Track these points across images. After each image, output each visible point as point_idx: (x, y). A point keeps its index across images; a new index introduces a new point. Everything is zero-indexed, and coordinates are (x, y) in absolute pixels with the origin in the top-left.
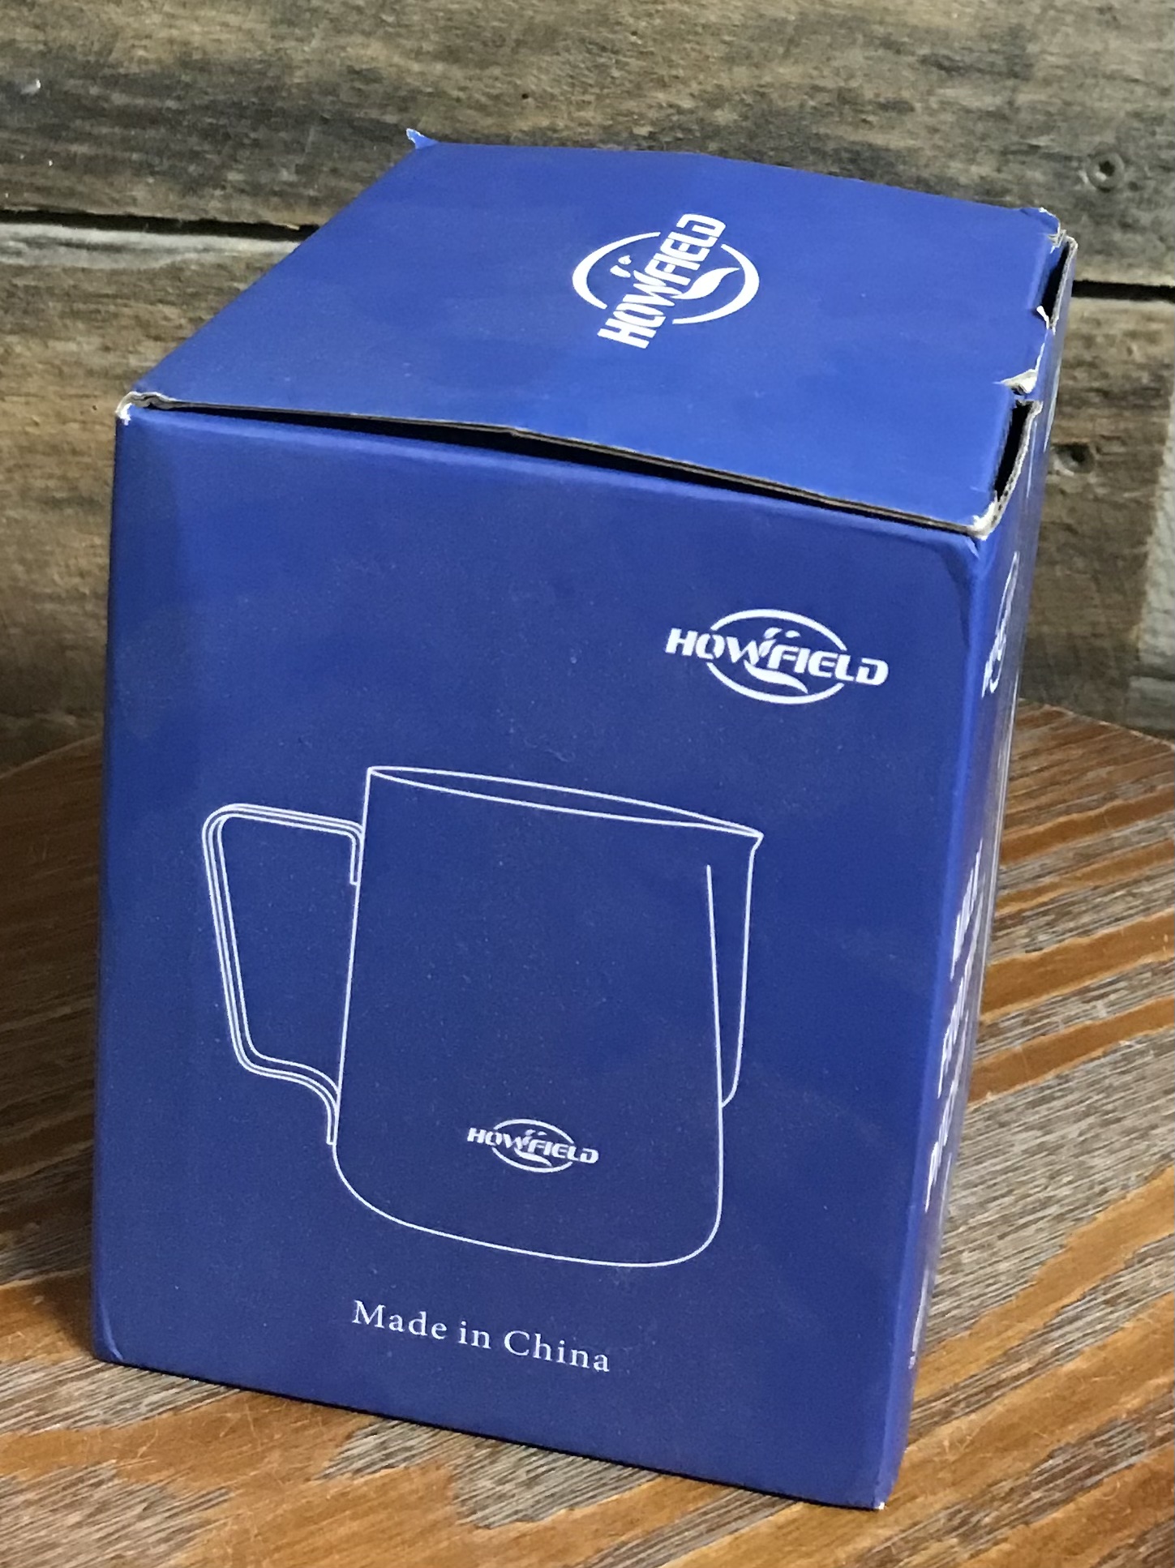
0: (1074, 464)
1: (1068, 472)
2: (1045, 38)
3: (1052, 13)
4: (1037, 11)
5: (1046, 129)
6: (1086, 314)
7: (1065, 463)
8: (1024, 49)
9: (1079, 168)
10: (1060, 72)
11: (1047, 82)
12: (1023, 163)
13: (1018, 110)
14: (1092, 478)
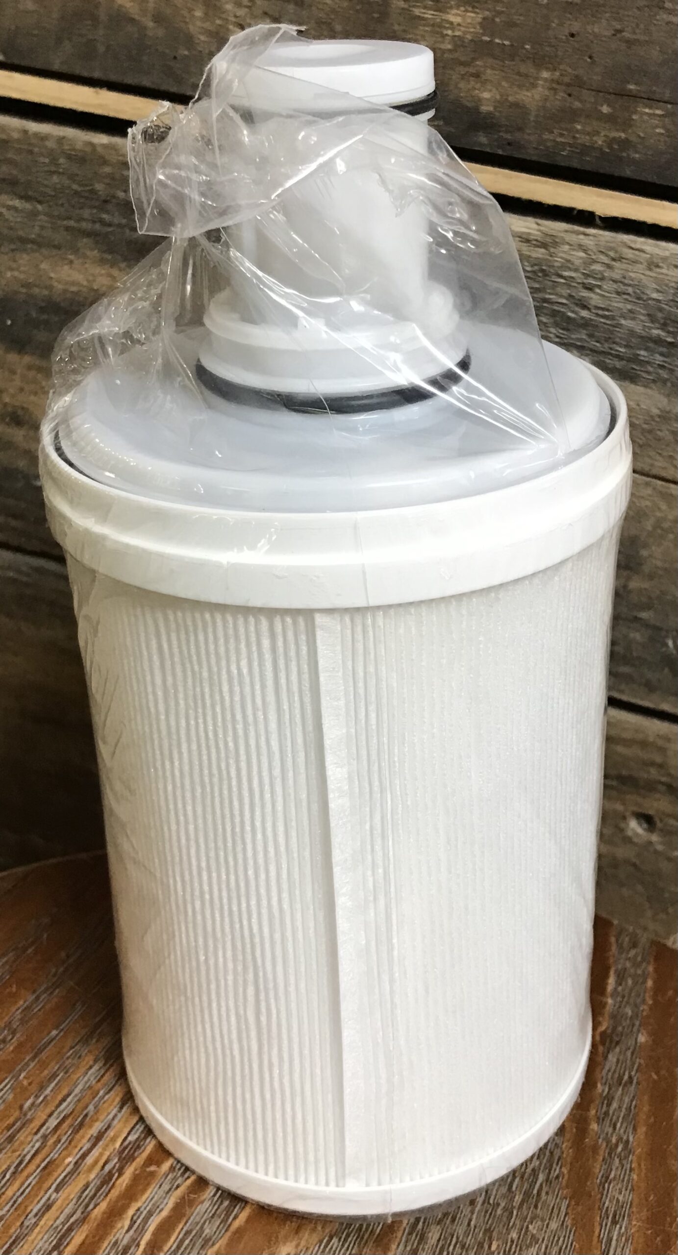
0: (645, 826)
1: (640, 831)
2: (653, 548)
3: (659, 531)
4: (650, 528)
5: (648, 607)
6: (661, 733)
7: (640, 824)
8: (638, 552)
9: (666, 637)
10: (660, 572)
11: (651, 577)
12: (629, 628)
13: (630, 592)
14: (654, 838)
